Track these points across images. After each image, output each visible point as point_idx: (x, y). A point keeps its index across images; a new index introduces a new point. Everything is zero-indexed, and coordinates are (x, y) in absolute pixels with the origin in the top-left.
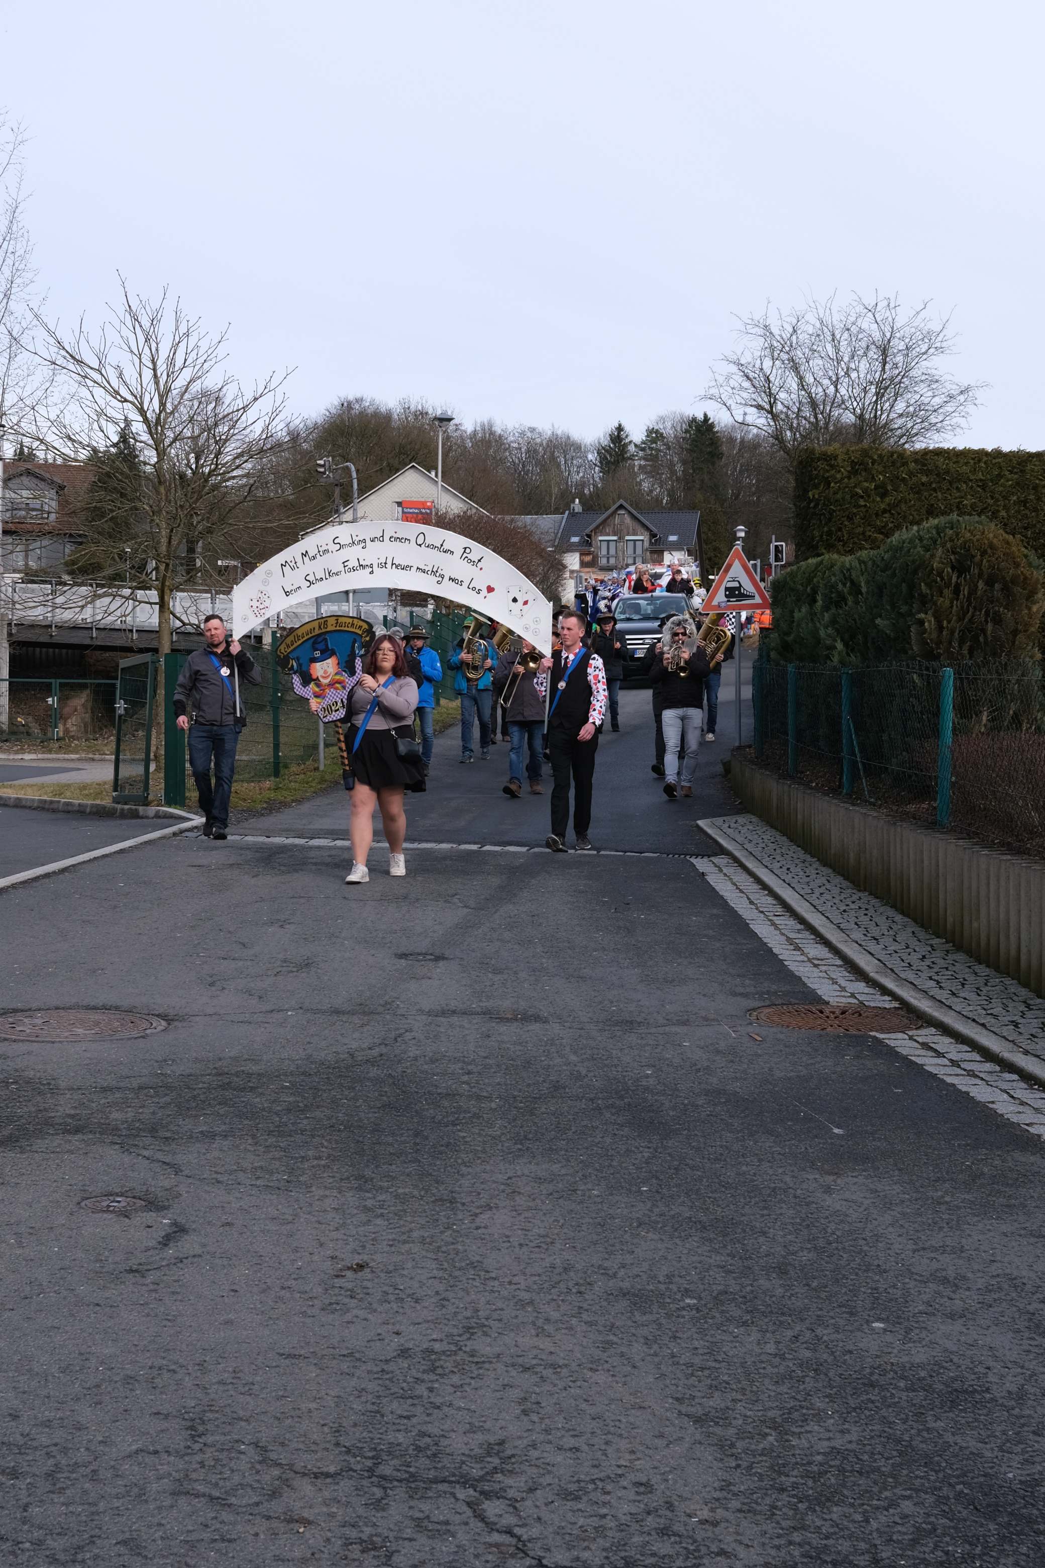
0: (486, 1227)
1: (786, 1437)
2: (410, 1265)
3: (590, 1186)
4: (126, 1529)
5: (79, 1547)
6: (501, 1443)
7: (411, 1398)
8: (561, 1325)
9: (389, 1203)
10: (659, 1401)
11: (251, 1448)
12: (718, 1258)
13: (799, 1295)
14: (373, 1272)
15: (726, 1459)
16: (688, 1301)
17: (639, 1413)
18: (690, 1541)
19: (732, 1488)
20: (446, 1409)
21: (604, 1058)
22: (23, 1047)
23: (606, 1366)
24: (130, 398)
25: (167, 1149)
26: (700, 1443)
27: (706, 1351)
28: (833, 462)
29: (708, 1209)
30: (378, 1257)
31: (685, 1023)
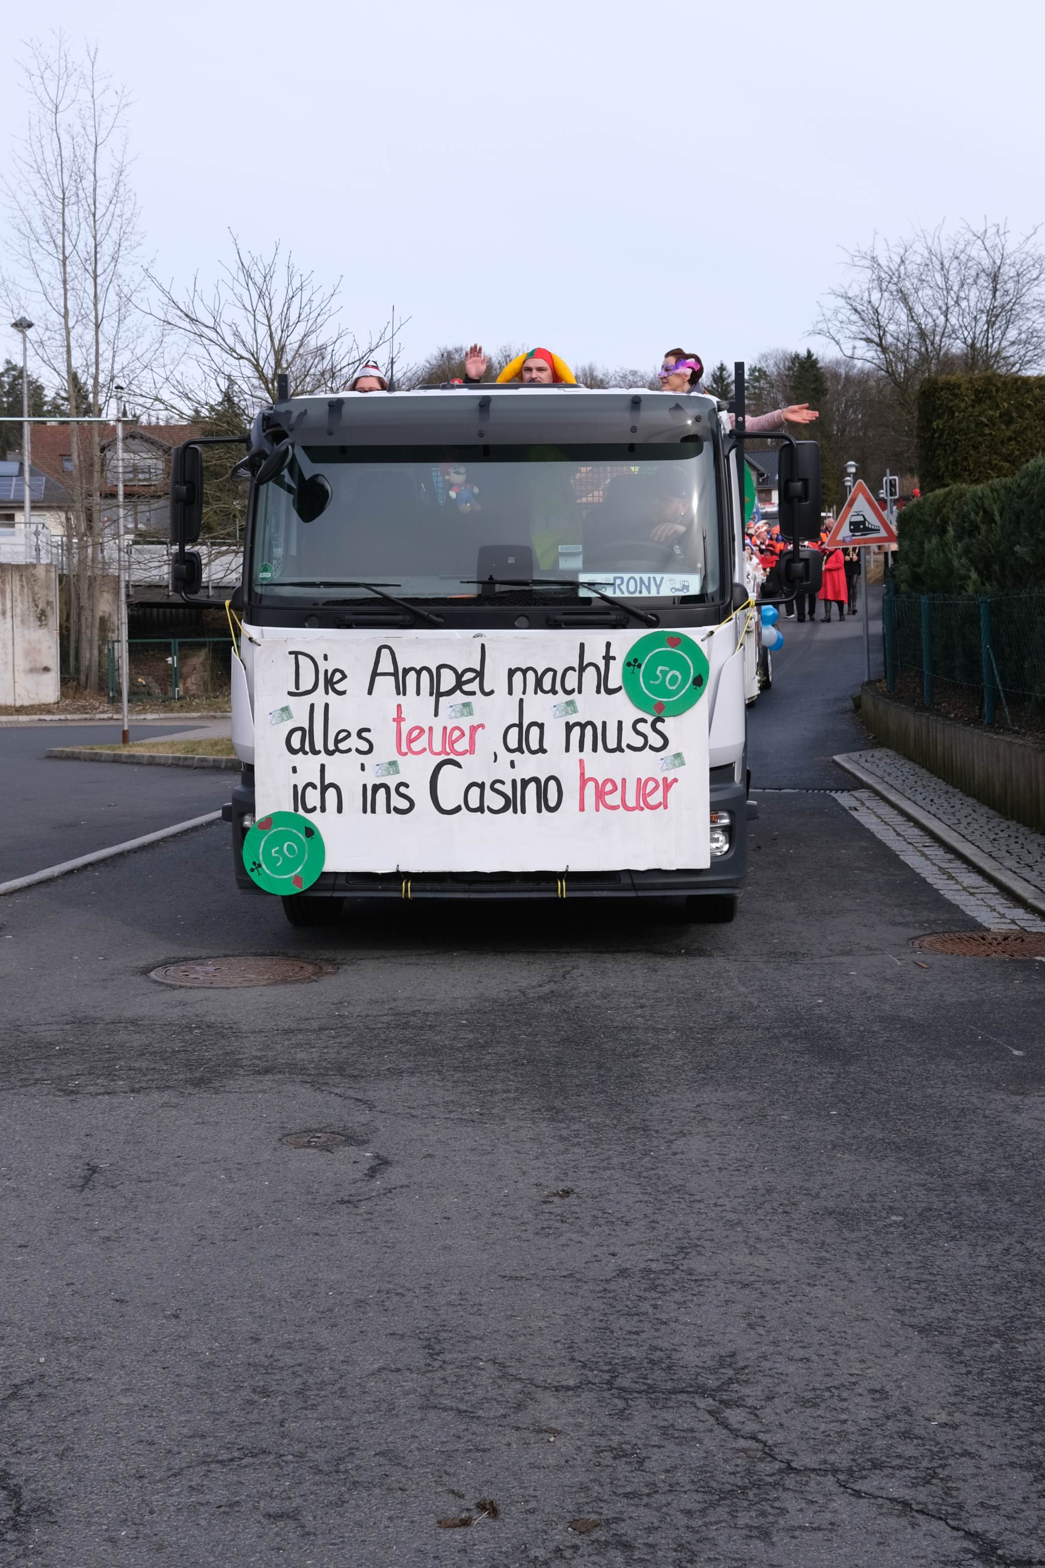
0: (682, 1153)
1: (1012, 1344)
2: (614, 1190)
3: (779, 1111)
4: (382, 1441)
5: (340, 1459)
6: (733, 1355)
7: (637, 1314)
8: (772, 1243)
9: (584, 1132)
10: (881, 1313)
11: (489, 1364)
12: (917, 1177)
13: (1003, 1210)
14: (579, 1197)
15: (956, 1366)
16: (894, 1218)
17: (862, 1325)
18: (933, 1443)
19: (966, 1393)
20: (673, 1325)
21: (773, 988)
22: (201, 993)
23: (823, 1281)
24: (246, 354)
25: (357, 1086)
26: (928, 1352)
27: (919, 1265)
28: (956, 391)
29: (899, 1130)
30: (582, 1184)
31: (849, 953)
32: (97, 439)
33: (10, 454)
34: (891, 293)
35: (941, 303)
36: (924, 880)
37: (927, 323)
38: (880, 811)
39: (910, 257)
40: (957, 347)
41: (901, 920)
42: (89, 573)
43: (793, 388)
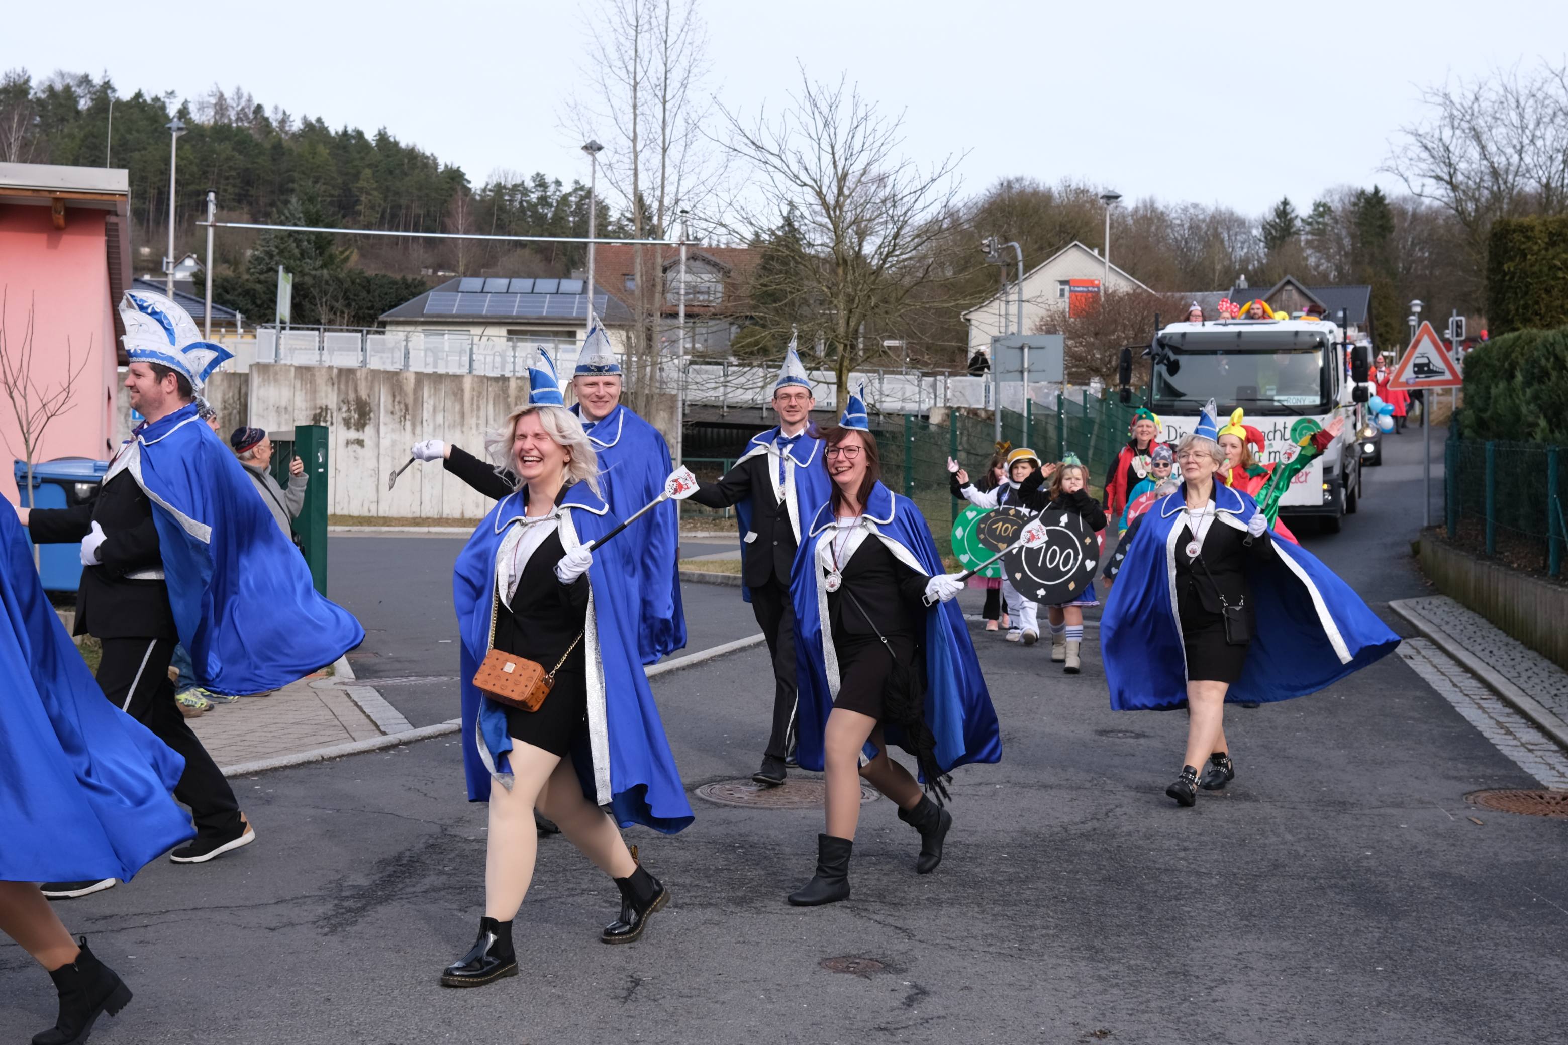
0: (1223, 1000)
2: (1152, 1034)
3: (1323, 964)
9: (1122, 974)
14: (1116, 1040)
21: (1320, 838)
22: (745, 814)
24: (809, 182)
25: (896, 914)
28: (1529, 233)
29: (1447, 991)
30: (1120, 1026)
31: (1400, 805)
32: (659, 260)
33: (574, 273)
34: (1464, 131)
35: (1515, 142)
36: (1480, 734)
37: (1500, 161)
38: (1436, 661)
39: (1484, 94)
40: (1531, 186)
41: (1456, 774)
42: (647, 392)
43: (1358, 224)
